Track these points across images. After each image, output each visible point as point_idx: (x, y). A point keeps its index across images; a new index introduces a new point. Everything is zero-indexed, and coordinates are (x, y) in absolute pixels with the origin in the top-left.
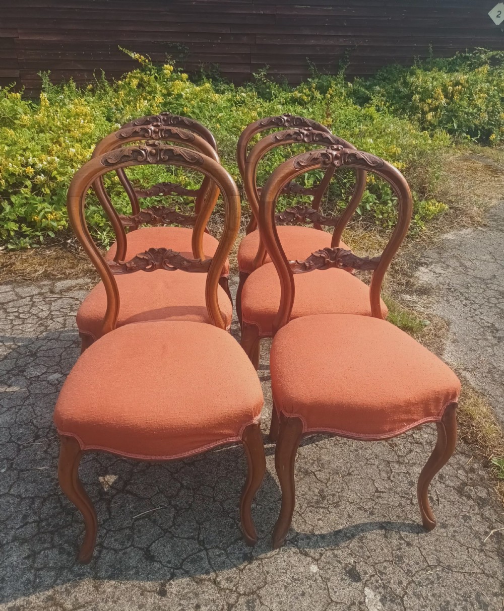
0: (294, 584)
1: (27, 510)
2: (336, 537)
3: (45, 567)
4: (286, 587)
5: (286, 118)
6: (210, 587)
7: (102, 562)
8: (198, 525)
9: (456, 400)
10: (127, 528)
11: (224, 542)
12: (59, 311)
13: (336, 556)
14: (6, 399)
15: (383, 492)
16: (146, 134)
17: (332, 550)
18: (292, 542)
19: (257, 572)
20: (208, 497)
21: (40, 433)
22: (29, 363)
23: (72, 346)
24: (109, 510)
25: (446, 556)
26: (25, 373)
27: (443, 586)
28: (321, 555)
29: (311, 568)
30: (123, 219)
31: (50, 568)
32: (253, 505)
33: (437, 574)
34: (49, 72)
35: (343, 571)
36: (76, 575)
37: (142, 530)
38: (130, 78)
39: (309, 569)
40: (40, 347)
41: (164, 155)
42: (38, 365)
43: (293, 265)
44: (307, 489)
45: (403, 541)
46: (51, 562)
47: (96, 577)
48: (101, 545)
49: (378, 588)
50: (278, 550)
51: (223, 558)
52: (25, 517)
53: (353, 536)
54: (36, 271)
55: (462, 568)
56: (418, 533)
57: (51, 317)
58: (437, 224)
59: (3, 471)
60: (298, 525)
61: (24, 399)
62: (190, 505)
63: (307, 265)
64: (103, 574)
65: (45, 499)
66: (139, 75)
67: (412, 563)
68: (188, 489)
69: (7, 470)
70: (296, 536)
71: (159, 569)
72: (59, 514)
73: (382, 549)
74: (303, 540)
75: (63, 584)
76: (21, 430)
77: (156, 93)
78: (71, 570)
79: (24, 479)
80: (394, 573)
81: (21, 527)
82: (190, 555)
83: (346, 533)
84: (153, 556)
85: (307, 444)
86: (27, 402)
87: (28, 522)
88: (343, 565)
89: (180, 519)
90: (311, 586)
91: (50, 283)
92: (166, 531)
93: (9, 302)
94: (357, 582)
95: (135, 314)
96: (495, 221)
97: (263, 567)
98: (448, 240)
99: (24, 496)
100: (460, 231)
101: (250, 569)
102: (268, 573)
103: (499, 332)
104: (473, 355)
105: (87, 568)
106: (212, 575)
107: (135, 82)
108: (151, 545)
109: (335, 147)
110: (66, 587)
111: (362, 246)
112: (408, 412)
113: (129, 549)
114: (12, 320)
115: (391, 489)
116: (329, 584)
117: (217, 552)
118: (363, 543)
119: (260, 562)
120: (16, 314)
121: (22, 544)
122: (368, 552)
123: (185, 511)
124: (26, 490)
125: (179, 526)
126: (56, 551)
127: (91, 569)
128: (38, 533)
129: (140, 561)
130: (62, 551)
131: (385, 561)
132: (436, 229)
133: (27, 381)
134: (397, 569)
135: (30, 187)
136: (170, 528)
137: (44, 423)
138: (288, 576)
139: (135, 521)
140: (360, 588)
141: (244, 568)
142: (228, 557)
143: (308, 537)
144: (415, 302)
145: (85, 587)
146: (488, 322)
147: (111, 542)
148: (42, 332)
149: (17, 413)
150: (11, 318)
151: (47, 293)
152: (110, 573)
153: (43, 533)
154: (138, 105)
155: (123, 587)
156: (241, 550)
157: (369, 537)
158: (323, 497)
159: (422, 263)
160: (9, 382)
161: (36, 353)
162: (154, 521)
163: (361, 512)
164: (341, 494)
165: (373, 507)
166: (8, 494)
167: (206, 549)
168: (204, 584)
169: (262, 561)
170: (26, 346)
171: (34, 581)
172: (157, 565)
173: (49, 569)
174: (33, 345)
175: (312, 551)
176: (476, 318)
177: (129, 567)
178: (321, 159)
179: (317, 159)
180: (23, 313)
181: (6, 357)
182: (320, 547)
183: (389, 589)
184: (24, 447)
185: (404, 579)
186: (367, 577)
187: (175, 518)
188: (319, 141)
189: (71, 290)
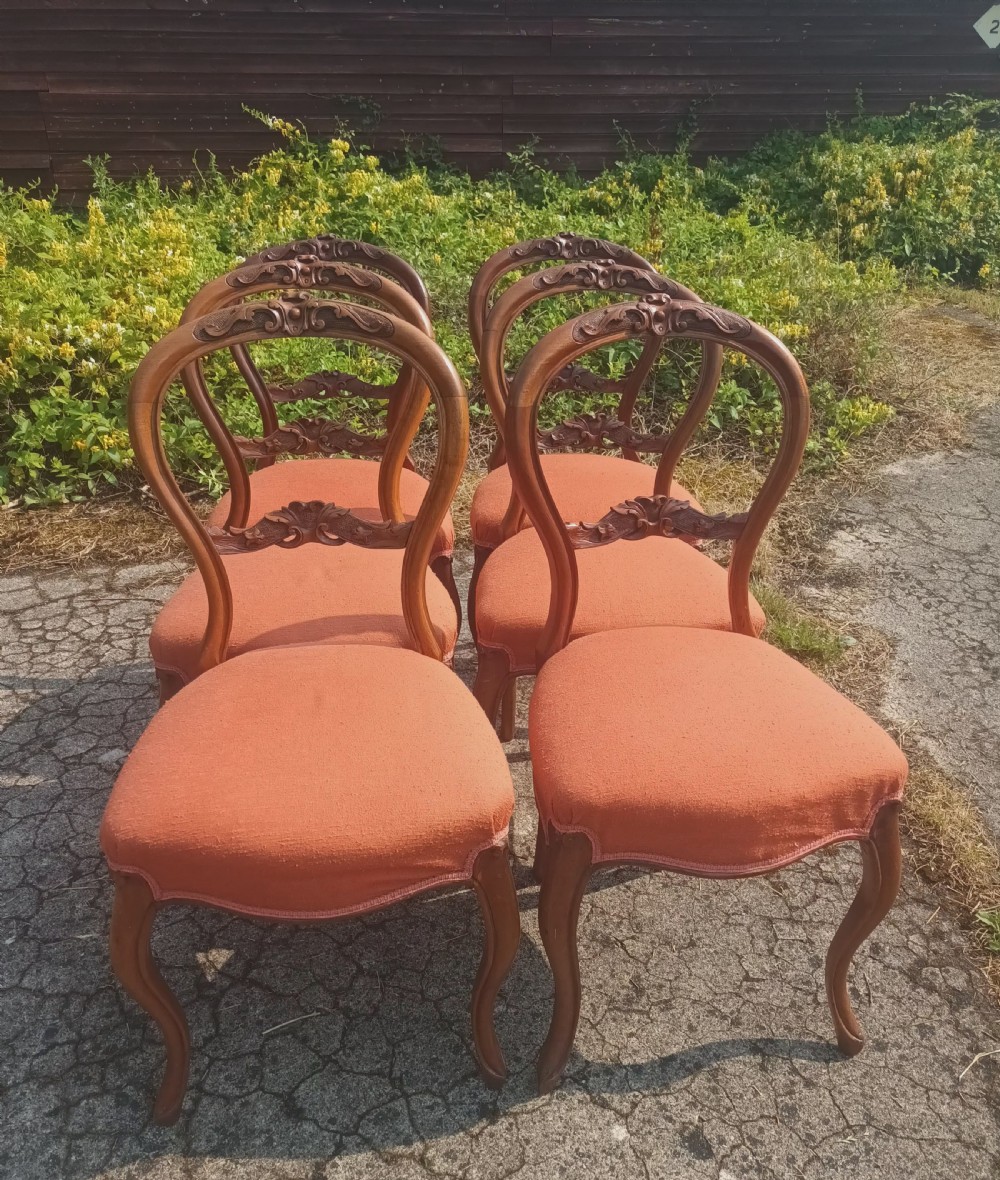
0: (580, 1164)
1: (54, 1019)
2: (663, 1071)
3: (89, 1132)
4: (563, 1170)
5: (564, 241)
6: (412, 1171)
7: (199, 1122)
8: (390, 1048)
9: (900, 796)
10: (251, 1053)
11: (441, 1080)
12: (123, 626)
13: (663, 1107)
14: (16, 801)
15: (758, 980)
16: (287, 278)
17: (655, 1095)
18: (576, 1081)
19: (506, 1140)
20: (411, 991)
21: (82, 867)
22: (63, 730)
23: (148, 695)
24: (215, 1018)
25: (882, 1106)
26: (55, 750)
27: (877, 1167)
28: (634, 1105)
29: (614, 1131)
30: (243, 444)
31: (97, 1133)
32: (501, 1008)
33: (866, 1144)
34: (107, 156)
35: (678, 1137)
36: (151, 1147)
37: (280, 1057)
38: (265, 167)
39: (611, 1134)
40: (86, 697)
41: (317, 318)
42: (81, 732)
43: (575, 531)
44: (607, 975)
45: (797, 1078)
46: (101, 1121)
47: (187, 1152)
48: (199, 1087)
49: (747, 1172)
50: (547, 1097)
51: (440, 1112)
52: (51, 1032)
53: (698, 1067)
54: (79, 548)
55: (915, 1131)
56: (827, 1062)
57: (107, 638)
58: (872, 445)
59: (9, 941)
60: (588, 1046)
61: (52, 799)
62: (376, 1009)
63: (602, 531)
64: (201, 1145)
65: (90, 998)
66: (282, 160)
67: (814, 1120)
68: (372, 975)
69: (17, 941)
70: (585, 1069)
71: (312, 1135)
72: (117, 1026)
73: (756, 1094)
74: (597, 1075)
75: (122, 1166)
76: (46, 862)
77: (316, 195)
78: (138, 1138)
79: (49, 959)
80: (778, 1142)
81: (43, 1053)
82: (374, 1108)
83: (683, 1063)
84: (301, 1110)
85: (610, 886)
86: (58, 806)
87: (58, 1044)
88: (678, 1126)
89: (355, 1036)
90: (612, 1169)
91: (106, 571)
92: (327, 1060)
93: (25, 609)
94: (704, 1159)
95: (263, 631)
96: (990, 437)
97: (519, 1130)
98: (895, 477)
99: (49, 992)
100: (918, 458)
101: (492, 1135)
102: (527, 1141)
103: (995, 659)
104: (942, 706)
105: (171, 1134)
106: (418, 1146)
107: (274, 175)
108: (297, 1087)
109: (655, 297)
110: (130, 1171)
111: (721, 491)
112: (802, 821)
113: (254, 1096)
114: (30, 645)
115: (773, 974)
116: (650, 1164)
117: (428, 1100)
118: (717, 1081)
119: (512, 1120)
120: (40, 633)
121: (43, 1086)
122: (727, 1100)
123: (367, 1020)
124: (54, 981)
125: (352, 1049)
126: (110, 1100)
127: (178, 1135)
128: (76, 1065)
129: (275, 1119)
130: (121, 1100)
131: (762, 1117)
132: (871, 454)
133: (57, 764)
134: (786, 1134)
135: (68, 383)
136: (335, 1053)
137: (91, 846)
138: (568, 1148)
139: (267, 1040)
140: (710, 1171)
141: (481, 1133)
142: (448, 1111)
143: (608, 1071)
144: (827, 601)
145: (166, 1172)
146: (974, 640)
147: (218, 1082)
148: (88, 668)
149: (38, 827)
150: (29, 640)
151: (99, 590)
152: (215, 1143)
153: (84, 1064)
154: (281, 219)
155: (241, 1170)
156: (475, 1096)
157: (731, 1070)
158: (640, 991)
159: (842, 524)
160: (24, 767)
161: (76, 709)
162: (305, 1040)
163: (715, 1020)
164: (675, 984)
165: (738, 1010)
166: (18, 987)
167: (406, 1096)
168: (401, 1165)
169: (516, 1119)
170: (58, 696)
171: (67, 1160)
172: (309, 1127)
173: (97, 1136)
174: (70, 694)
175: (617, 1098)
176: (950, 632)
177: (253, 1132)
178: (628, 321)
179: (619, 321)
180: (52, 630)
181: (17, 718)
182: (632, 1090)
183: (769, 1174)
184: (51, 896)
185: (799, 1153)
186: (724, 1149)
187: (344, 1034)
188: (627, 285)
189: (148, 584)
